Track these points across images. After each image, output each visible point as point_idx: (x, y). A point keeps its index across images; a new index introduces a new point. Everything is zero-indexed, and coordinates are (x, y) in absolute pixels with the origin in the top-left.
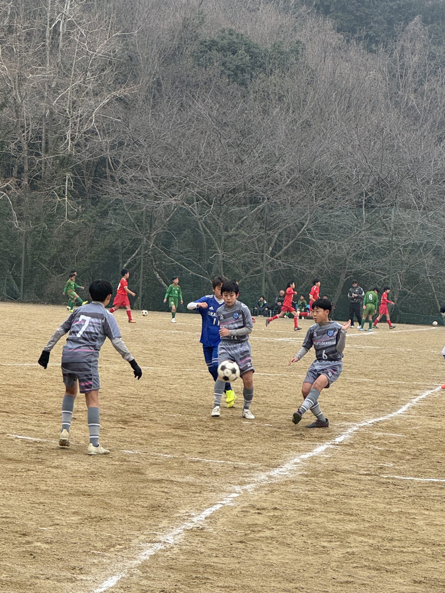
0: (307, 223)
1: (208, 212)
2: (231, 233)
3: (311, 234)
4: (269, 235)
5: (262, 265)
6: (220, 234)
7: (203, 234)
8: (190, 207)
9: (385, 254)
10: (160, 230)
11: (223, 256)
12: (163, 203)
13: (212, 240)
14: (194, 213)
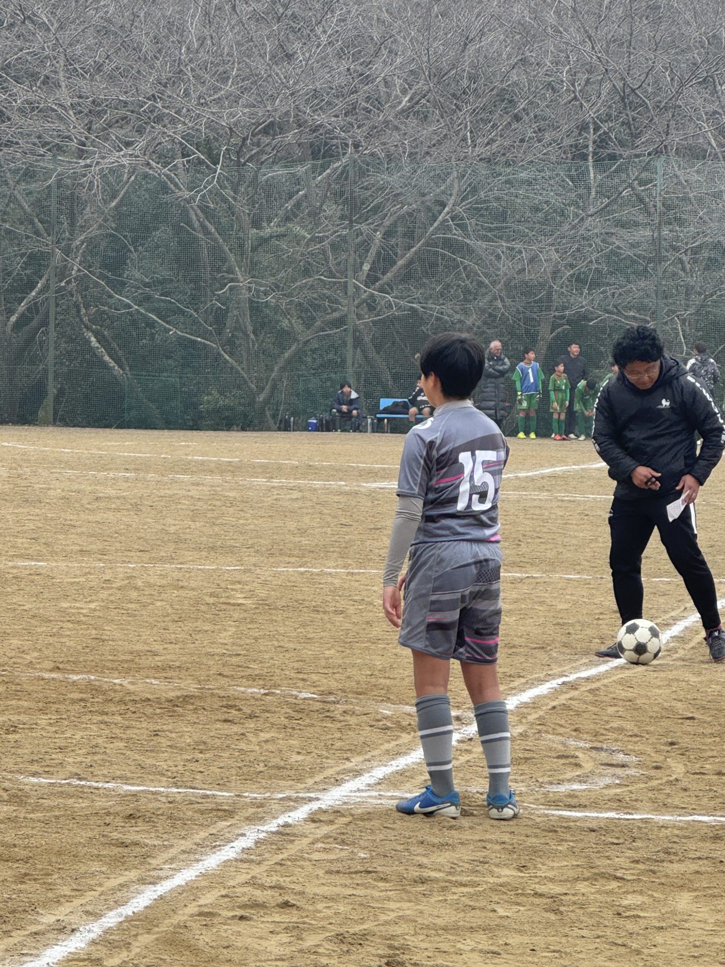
0: (452, 201)
1: (208, 183)
2: (267, 231)
3: (463, 227)
4: (359, 233)
5: (345, 307)
6: (241, 234)
7: (201, 236)
8: (165, 170)
9: (645, 270)
10: (94, 231)
11: (250, 289)
12: (98, 163)
13: (223, 252)
14: (176, 185)
